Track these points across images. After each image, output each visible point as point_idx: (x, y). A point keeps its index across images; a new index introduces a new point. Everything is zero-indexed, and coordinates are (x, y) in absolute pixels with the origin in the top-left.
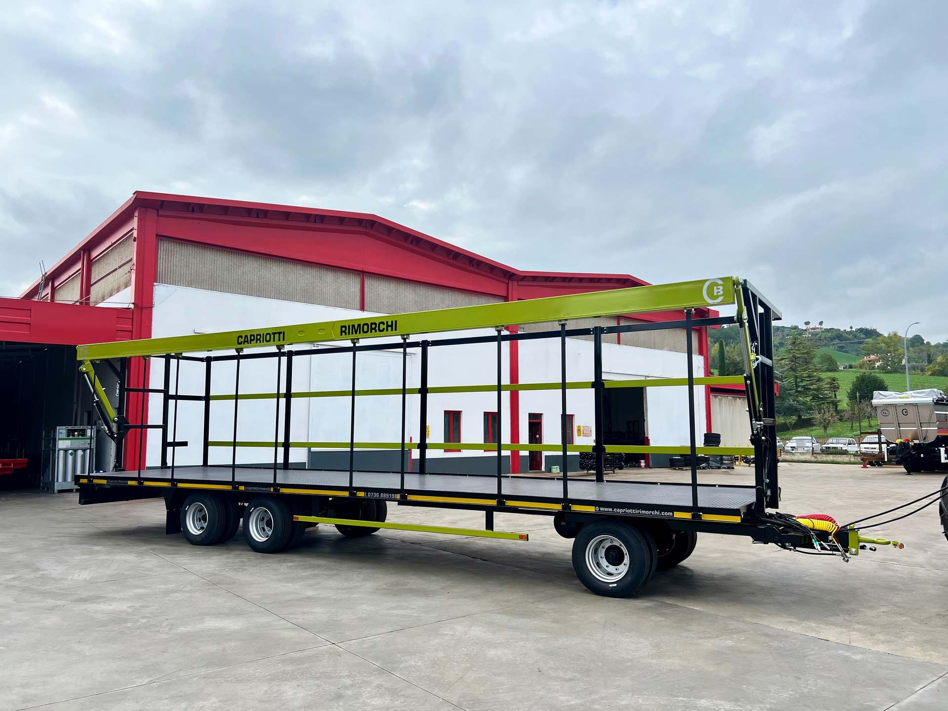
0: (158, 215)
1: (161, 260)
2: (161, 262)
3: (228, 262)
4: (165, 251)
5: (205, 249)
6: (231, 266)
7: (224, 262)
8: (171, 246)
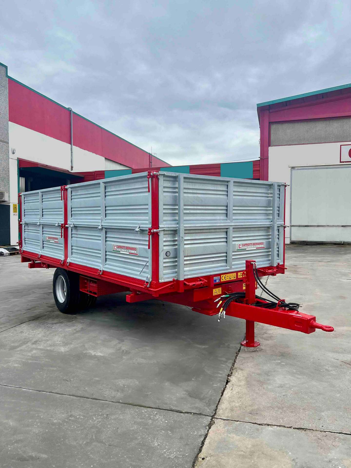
0: (269, 112)
1: (273, 134)
2: (273, 135)
3: (307, 127)
4: (274, 130)
5: (294, 123)
6: (309, 129)
7: (305, 128)
8: (277, 126)
